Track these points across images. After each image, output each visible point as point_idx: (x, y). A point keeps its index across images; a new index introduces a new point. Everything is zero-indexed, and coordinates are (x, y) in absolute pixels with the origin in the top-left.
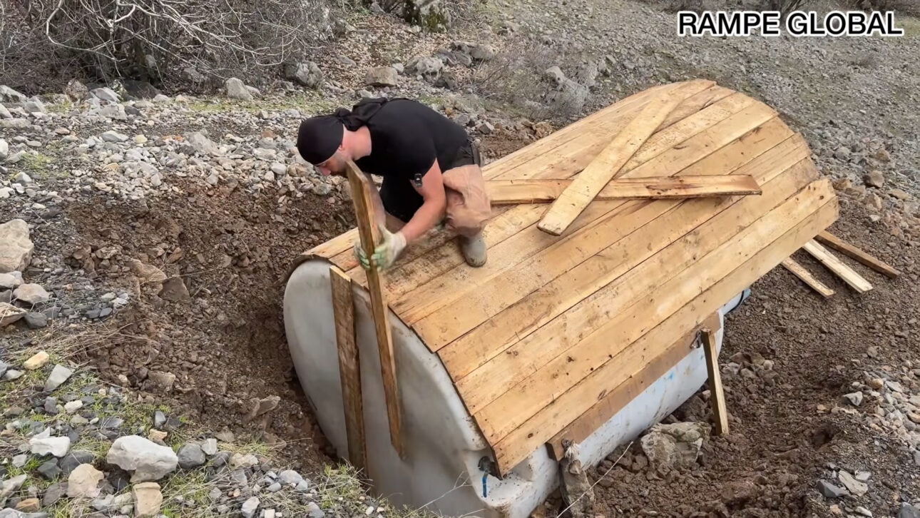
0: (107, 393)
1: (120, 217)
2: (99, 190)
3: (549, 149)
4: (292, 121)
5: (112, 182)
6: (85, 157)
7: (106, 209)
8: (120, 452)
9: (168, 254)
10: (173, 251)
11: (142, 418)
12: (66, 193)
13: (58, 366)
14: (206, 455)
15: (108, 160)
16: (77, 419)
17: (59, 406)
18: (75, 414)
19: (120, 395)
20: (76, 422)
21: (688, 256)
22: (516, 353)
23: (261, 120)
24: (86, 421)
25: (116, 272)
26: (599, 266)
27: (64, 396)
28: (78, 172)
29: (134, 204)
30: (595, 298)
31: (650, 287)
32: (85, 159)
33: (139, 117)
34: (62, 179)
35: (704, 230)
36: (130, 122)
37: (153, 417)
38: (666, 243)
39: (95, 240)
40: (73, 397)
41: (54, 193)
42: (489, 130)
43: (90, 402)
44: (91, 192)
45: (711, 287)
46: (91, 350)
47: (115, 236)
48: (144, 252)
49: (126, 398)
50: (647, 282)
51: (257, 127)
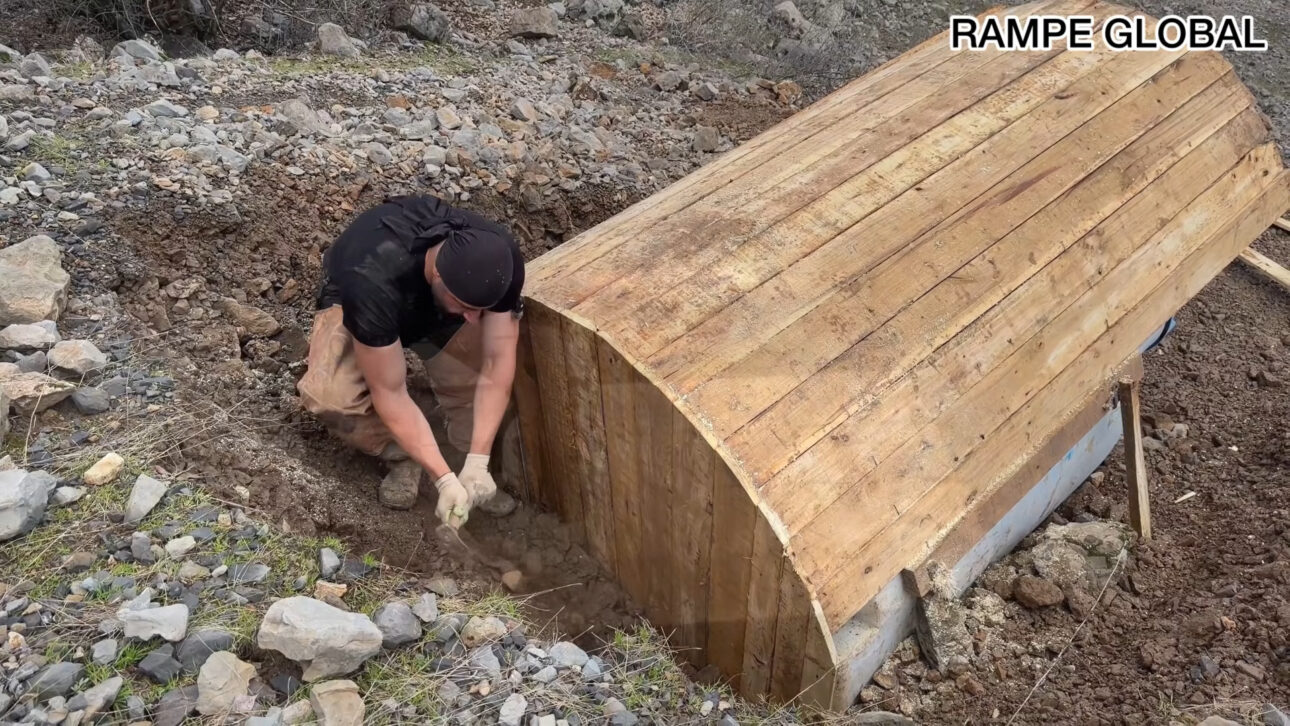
0: (234, 521)
1: (197, 231)
2: (161, 189)
3: (855, 108)
4: (426, 85)
5: (179, 176)
6: (128, 140)
7: (174, 219)
8: (281, 629)
9: (277, 289)
10: (283, 284)
11: (299, 561)
12: (108, 196)
13: (143, 476)
14: (423, 623)
15: (164, 144)
16: (190, 569)
17: (155, 547)
18: (184, 560)
19: (255, 523)
20: (190, 574)
21: (1090, 269)
22: (846, 438)
23: (380, 83)
24: (205, 572)
25: (201, 319)
26: (957, 294)
27: (162, 530)
28: (122, 162)
29: (219, 211)
30: (959, 344)
31: (1038, 322)
32: (129, 142)
33: (199, 82)
34: (99, 174)
35: (1110, 229)
36: (185, 88)
37: (318, 559)
38: (1056, 250)
39: (163, 269)
40: (176, 530)
41: (90, 195)
42: (713, 95)
43: (206, 537)
44: (148, 193)
45: (1120, 319)
46: (189, 449)
47: (193, 262)
48: (239, 287)
49: (266, 528)
50: (1033, 313)
51: (376, 95)
